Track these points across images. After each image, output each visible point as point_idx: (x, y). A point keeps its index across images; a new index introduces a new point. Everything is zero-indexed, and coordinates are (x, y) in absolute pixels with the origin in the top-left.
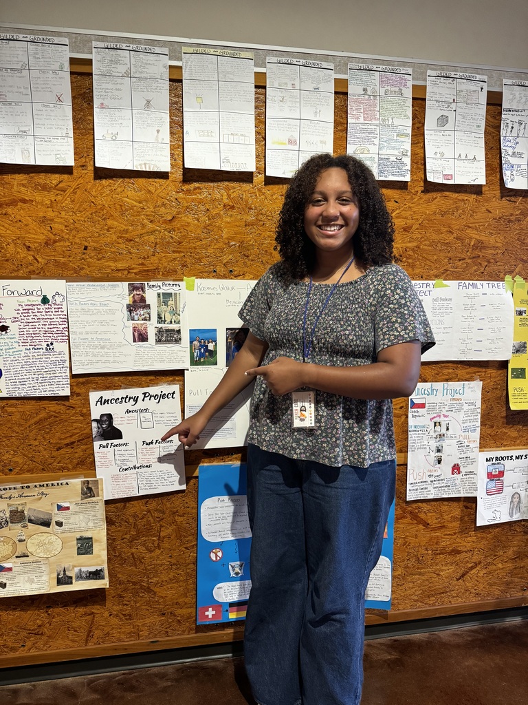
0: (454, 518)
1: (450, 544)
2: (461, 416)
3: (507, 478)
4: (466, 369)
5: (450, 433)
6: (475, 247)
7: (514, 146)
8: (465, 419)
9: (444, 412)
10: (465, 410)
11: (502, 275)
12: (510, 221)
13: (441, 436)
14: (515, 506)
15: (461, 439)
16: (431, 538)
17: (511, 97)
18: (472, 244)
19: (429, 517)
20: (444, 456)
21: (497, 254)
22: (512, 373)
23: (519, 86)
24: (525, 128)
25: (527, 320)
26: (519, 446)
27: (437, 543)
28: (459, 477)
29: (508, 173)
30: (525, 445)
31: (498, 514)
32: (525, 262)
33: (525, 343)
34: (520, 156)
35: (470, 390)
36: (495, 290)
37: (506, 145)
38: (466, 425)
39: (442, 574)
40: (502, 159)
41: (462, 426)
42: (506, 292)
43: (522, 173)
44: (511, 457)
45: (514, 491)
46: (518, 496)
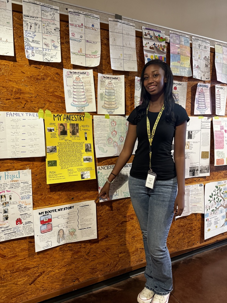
0: (23, 250)
1: (22, 265)
2: (19, 190)
3: (54, 222)
4: (20, 163)
5: (12, 201)
6: (16, 93)
7: (33, 37)
8: (22, 191)
9: (7, 189)
10: (21, 186)
11: (36, 109)
12: (37, 79)
13: (6, 203)
14: (61, 236)
15: (21, 203)
16: (8, 264)
17: (28, 9)
18: (14, 90)
19: (5, 252)
20: (9, 214)
21: (32, 97)
22: (48, 164)
23: (33, 3)
24: (39, 28)
25: (55, 134)
26: (60, 203)
27: (13, 266)
28: (22, 225)
29: (30, 51)
30: (64, 203)
31: (50, 243)
32: (51, 102)
33: (55, 147)
34: (37, 42)
35: (24, 175)
36: (31, 117)
37: (28, 35)
38: (22, 195)
39: (19, 283)
40: (25, 43)
41: (20, 196)
42: (39, 118)
43: (39, 52)
44: (55, 210)
45: (59, 229)
46: (62, 231)
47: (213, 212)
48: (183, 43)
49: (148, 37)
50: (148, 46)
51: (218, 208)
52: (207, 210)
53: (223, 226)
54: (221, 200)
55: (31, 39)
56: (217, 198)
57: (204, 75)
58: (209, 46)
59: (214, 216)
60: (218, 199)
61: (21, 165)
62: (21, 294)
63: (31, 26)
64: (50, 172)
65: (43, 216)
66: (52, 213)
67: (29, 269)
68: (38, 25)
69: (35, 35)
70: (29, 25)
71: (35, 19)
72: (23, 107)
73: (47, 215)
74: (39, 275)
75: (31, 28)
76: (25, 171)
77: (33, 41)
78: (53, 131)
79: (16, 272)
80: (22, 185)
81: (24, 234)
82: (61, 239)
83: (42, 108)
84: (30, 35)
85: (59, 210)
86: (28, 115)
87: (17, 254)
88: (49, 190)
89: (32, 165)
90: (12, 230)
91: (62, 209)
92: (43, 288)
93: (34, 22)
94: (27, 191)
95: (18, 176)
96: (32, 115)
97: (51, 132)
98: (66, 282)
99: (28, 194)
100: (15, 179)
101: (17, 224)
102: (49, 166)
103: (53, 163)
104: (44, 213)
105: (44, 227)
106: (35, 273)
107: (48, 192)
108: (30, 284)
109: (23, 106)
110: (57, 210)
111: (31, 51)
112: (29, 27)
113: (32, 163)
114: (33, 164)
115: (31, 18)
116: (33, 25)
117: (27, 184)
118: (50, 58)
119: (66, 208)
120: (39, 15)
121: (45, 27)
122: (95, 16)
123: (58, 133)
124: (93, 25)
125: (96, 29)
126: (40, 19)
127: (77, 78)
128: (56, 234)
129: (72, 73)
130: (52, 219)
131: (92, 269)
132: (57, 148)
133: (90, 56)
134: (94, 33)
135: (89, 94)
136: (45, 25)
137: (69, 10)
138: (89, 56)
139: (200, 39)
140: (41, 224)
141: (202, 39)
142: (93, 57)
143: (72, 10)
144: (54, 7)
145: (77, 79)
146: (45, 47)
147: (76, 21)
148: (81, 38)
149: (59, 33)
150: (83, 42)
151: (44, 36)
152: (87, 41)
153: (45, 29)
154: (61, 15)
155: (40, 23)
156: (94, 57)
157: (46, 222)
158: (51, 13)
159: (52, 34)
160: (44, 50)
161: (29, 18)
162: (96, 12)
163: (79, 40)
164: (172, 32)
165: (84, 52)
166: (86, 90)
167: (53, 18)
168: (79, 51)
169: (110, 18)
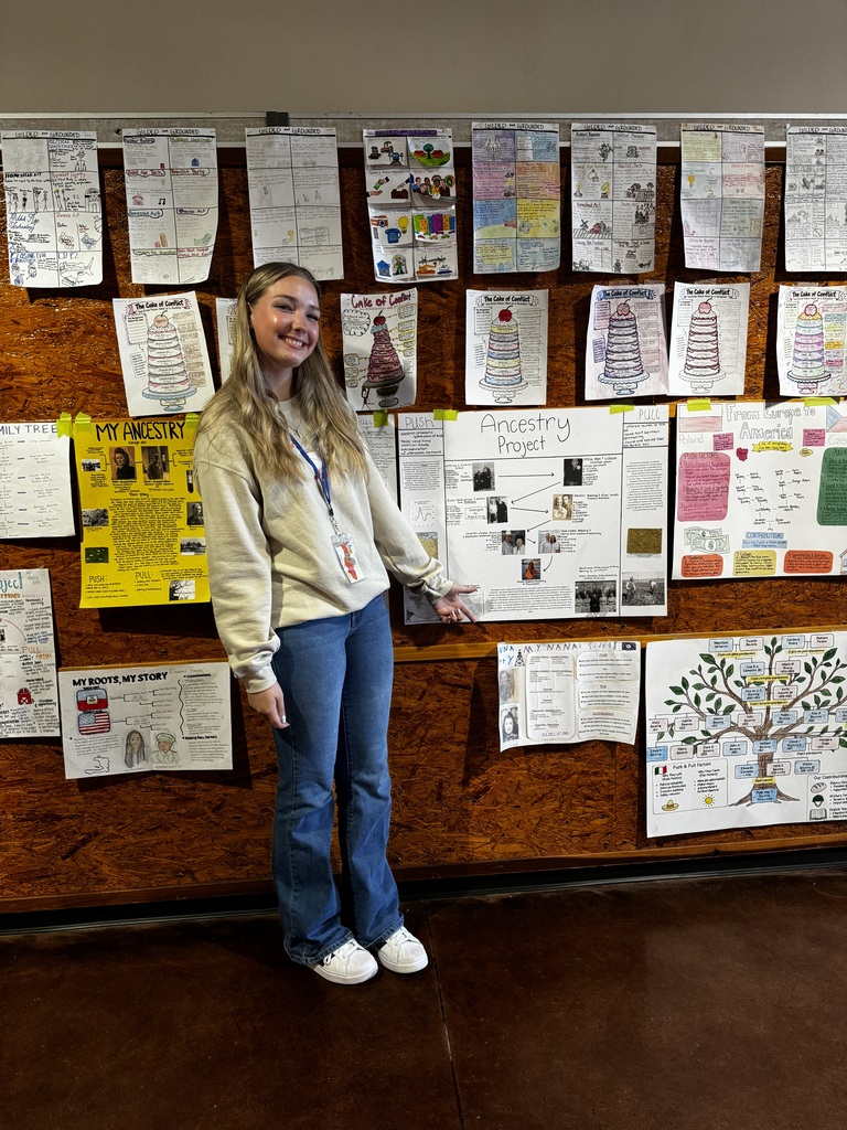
0: (42, 769)
1: (41, 807)
2: (21, 620)
3: (114, 708)
4: (21, 551)
5: (6, 643)
6: (2, 375)
7: (32, 225)
8: (29, 623)
10: (27, 610)
11: (53, 413)
14: (136, 750)
15: (27, 652)
17: (16, 155)
21: (40, 383)
22: (87, 555)
23: (28, 138)
24: (45, 199)
25: (104, 477)
26: (131, 662)
27: (19, 804)
28: (31, 707)
29: (23, 266)
30: (140, 661)
31: (104, 763)
32: (90, 392)
33: (105, 511)
34: (43, 239)
35: (32, 581)
36: (39, 435)
37: (18, 225)
38: (30, 632)
39: (36, 848)
40: (10, 246)
41: (26, 633)
42: (59, 437)
43: (49, 265)
44: (116, 678)
45: (129, 728)
46: (138, 736)
47: (690, 748)
48: (530, 155)
49: (385, 159)
50: (387, 189)
51: (718, 736)
52: (661, 735)
53: (741, 802)
54: (730, 709)
55: (25, 234)
56: (710, 698)
57: (631, 255)
58: (651, 144)
59: (695, 760)
60: (718, 703)
61: (25, 557)
62: (43, 877)
63: (25, 199)
64: (91, 578)
65: (86, 689)
66: (109, 686)
67: (59, 818)
68: (42, 194)
69: (36, 221)
70: (21, 196)
71: (33, 178)
72: (21, 411)
73: (95, 688)
74: (84, 839)
75: (24, 205)
76: (34, 572)
77: (31, 236)
78: (97, 469)
79: (27, 820)
80: (28, 606)
81: (38, 729)
82: (135, 757)
83: (69, 409)
84: (24, 224)
85: (126, 679)
86: (31, 429)
87: (28, 776)
88: (99, 624)
89: (49, 557)
90: (10, 714)
91: (134, 677)
92: (96, 874)
93: (30, 186)
94: (41, 621)
95: (17, 584)
96: (41, 429)
97: (92, 472)
98: (156, 873)
99: (43, 630)
100: (11, 591)
101: (20, 703)
102: (87, 562)
103: (99, 555)
104: (87, 682)
105: (88, 720)
106: (74, 833)
107: (97, 630)
108: (64, 858)
109: (20, 406)
110: (120, 679)
111: (27, 264)
112: (21, 202)
113: (49, 551)
114: (53, 554)
115: (23, 179)
116: (30, 196)
117: (41, 606)
118: (74, 274)
119: (146, 675)
120: (44, 167)
121: (60, 193)
122: (203, 131)
123: (109, 473)
124: (195, 162)
125: (206, 171)
126: (47, 176)
127: (160, 318)
128: (120, 741)
129: (143, 307)
130: (109, 702)
131: (233, 853)
132: (110, 514)
133: (190, 254)
134: (199, 183)
135: (195, 361)
136: (60, 189)
137: (125, 132)
138: (187, 253)
139: (606, 126)
140: (80, 709)
141: (617, 126)
142: (197, 255)
143: (133, 132)
144: (82, 135)
145: (159, 321)
146: (62, 247)
147: (145, 161)
148: (162, 206)
149: (98, 203)
150: (168, 214)
151: (58, 220)
152: (181, 210)
153: (62, 198)
154: (101, 152)
155: (46, 186)
156: (200, 253)
157: (93, 707)
158: (77, 152)
159: (80, 209)
160: (62, 256)
161: (19, 178)
162: (204, 122)
163: (155, 212)
164: (483, 125)
165: (171, 244)
166: (185, 351)
167: (81, 167)
168: (157, 245)
169: (249, 126)
